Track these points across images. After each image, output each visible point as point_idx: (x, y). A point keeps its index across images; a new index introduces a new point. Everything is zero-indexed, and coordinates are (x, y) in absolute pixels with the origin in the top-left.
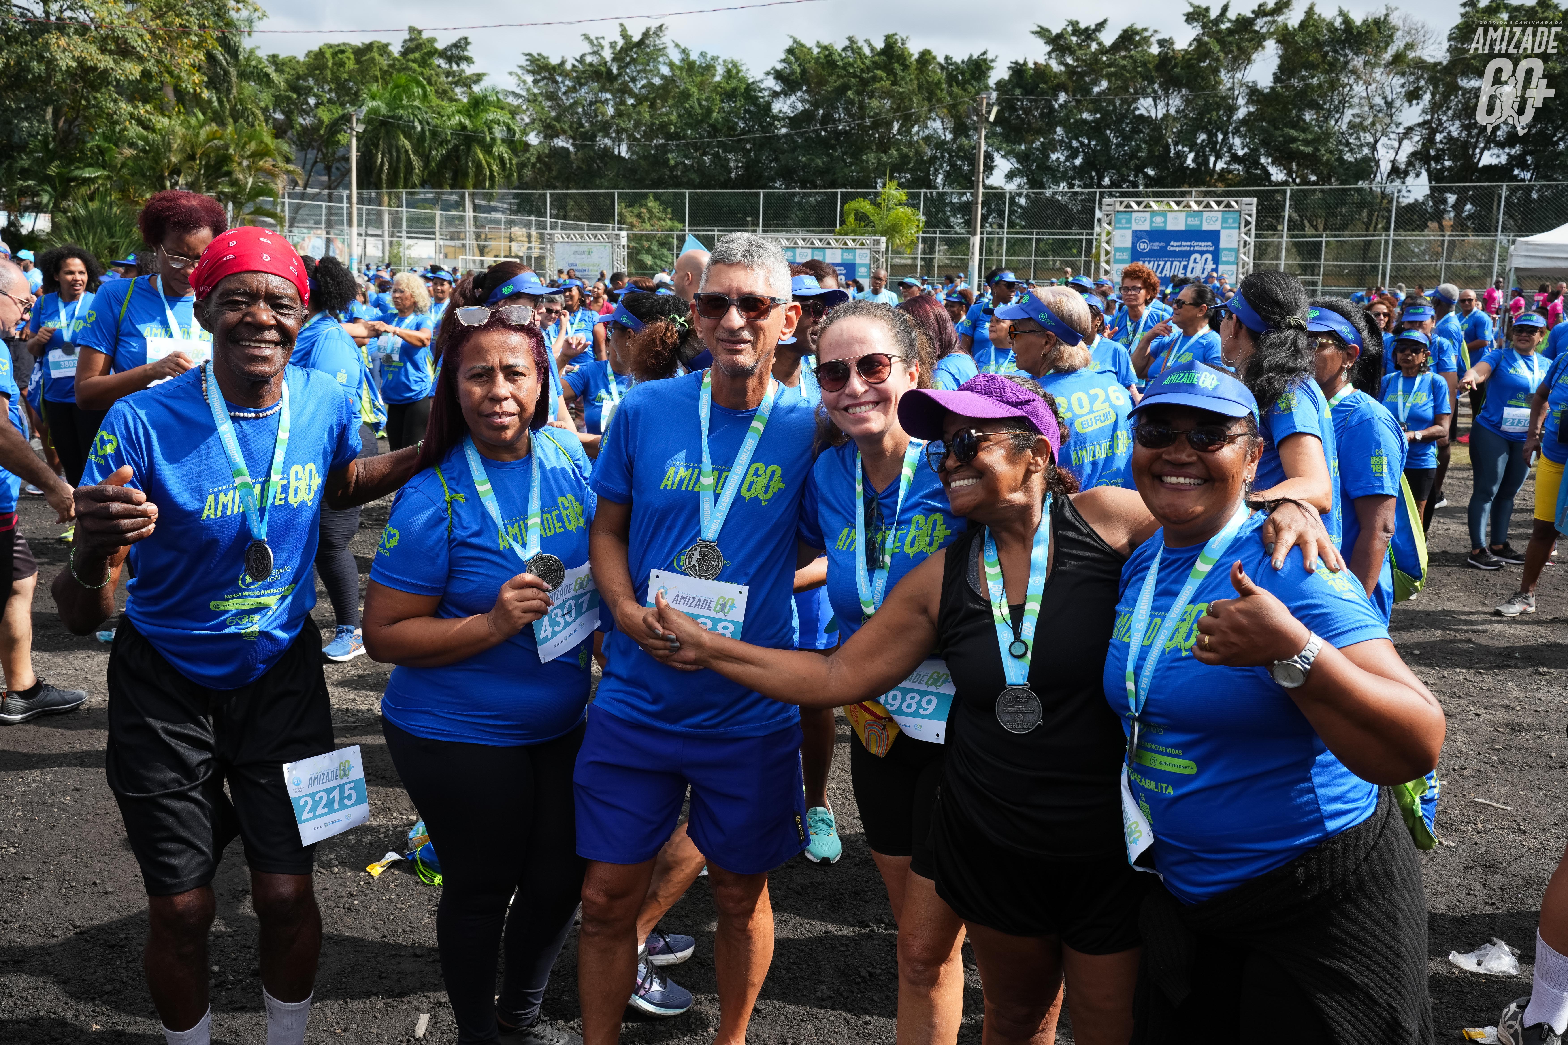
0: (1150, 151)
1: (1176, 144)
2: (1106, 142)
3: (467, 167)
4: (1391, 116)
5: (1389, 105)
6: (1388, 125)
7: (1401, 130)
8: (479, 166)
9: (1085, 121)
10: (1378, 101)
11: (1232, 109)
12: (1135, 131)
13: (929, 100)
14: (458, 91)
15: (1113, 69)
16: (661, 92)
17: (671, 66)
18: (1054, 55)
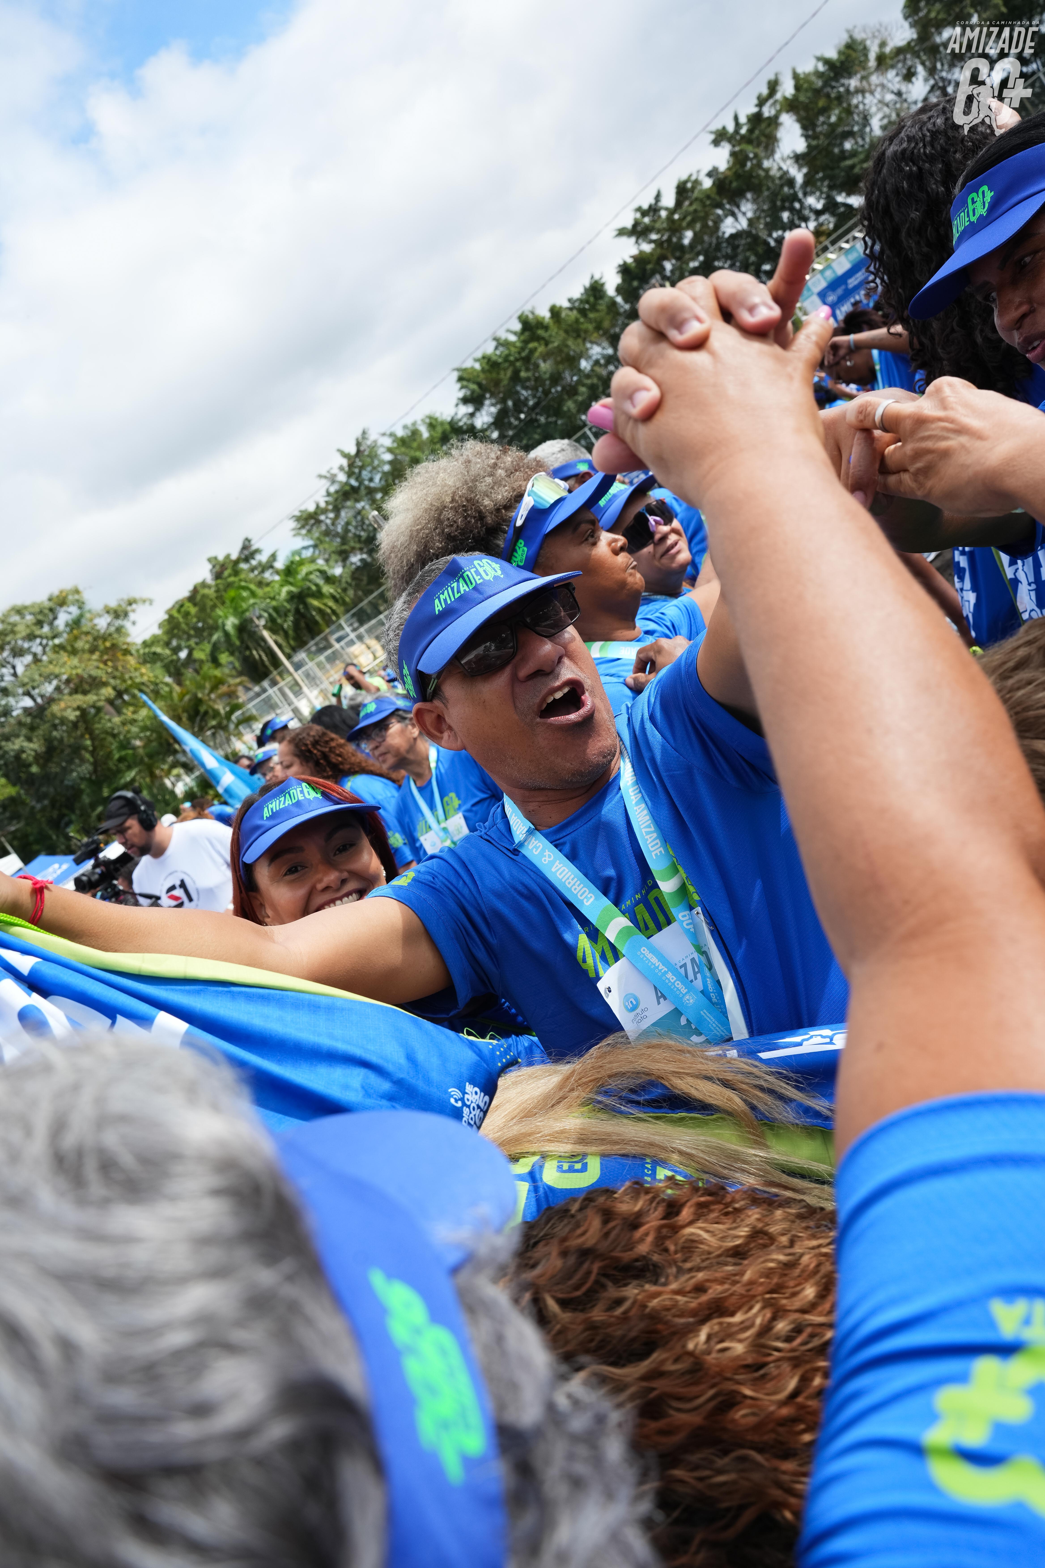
3: (313, 616)
4: (906, 100)
8: (320, 611)
13: (578, 336)
14: (268, 575)
15: (689, 218)
16: (396, 473)
17: (390, 450)
18: (640, 241)
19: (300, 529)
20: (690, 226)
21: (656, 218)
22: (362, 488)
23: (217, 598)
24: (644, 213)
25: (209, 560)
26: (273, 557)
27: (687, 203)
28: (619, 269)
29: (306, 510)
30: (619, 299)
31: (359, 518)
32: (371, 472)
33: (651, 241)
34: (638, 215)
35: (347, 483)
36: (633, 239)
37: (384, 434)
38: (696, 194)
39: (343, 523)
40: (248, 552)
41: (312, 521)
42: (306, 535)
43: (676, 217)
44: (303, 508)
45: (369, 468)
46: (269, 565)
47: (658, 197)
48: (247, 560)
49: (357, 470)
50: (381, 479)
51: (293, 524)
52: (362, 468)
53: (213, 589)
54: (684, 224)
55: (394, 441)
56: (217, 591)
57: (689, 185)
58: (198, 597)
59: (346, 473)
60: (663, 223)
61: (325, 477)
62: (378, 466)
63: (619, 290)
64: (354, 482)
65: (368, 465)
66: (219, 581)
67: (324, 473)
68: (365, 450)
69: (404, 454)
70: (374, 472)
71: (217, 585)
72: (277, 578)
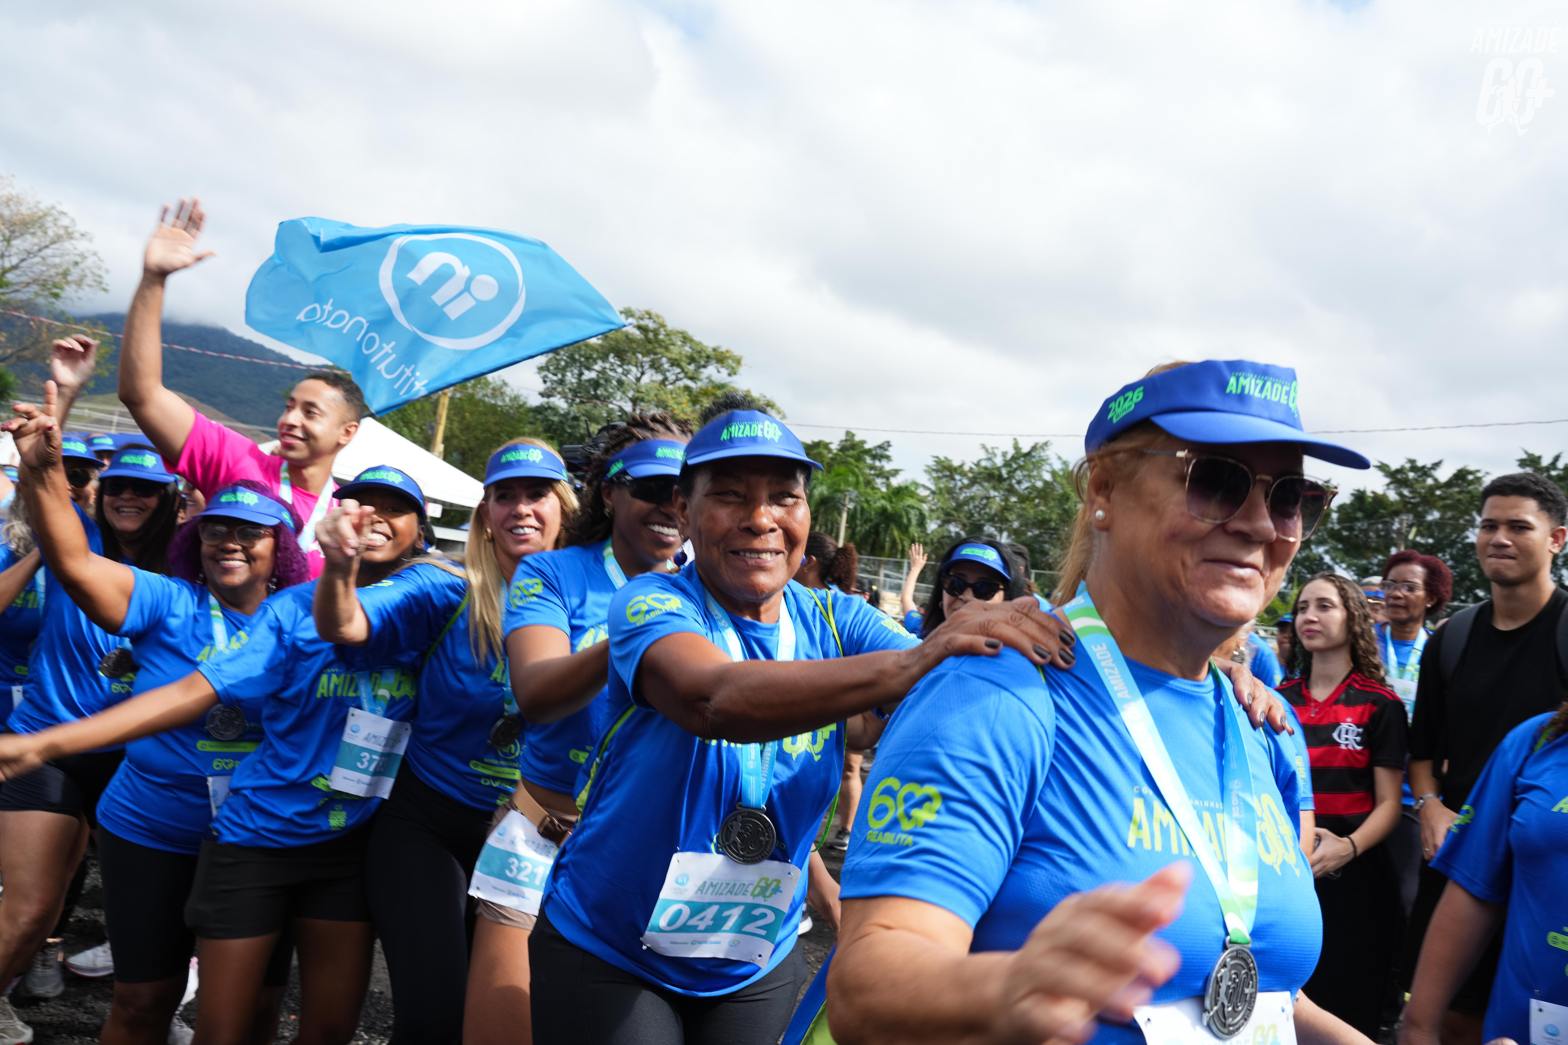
14: (879, 482)
15: (1449, 502)
16: (1042, 494)
17: (1054, 473)
18: (1392, 486)
19: (934, 470)
20: (1443, 509)
21: (1420, 479)
22: (1007, 483)
23: (828, 464)
24: (1414, 468)
25: (848, 433)
26: (896, 472)
27: (1456, 489)
28: (1355, 492)
29: (949, 461)
30: (1335, 516)
31: (984, 501)
32: (1025, 476)
33: (1401, 495)
34: (1408, 466)
35: (999, 469)
36: (1387, 480)
37: (1060, 458)
38: (1471, 488)
39: (968, 494)
40: (881, 453)
41: (948, 473)
42: (934, 479)
43: (1438, 493)
44: (949, 457)
45: (1025, 473)
46: (886, 476)
47: (1436, 465)
48: (874, 457)
49: (1014, 466)
50: (1027, 488)
51: (931, 462)
52: (1020, 467)
53: (830, 455)
54: (1441, 503)
55: (1062, 470)
56: (832, 459)
57: (1470, 477)
58: (815, 451)
59: (1005, 460)
60: (1423, 488)
61: (987, 450)
62: (1034, 477)
63: (1341, 508)
64: (1004, 472)
65: (1028, 470)
66: (840, 453)
67: (989, 446)
68: (1034, 457)
69: (1062, 485)
70: (1027, 479)
71: (836, 454)
72: (884, 490)
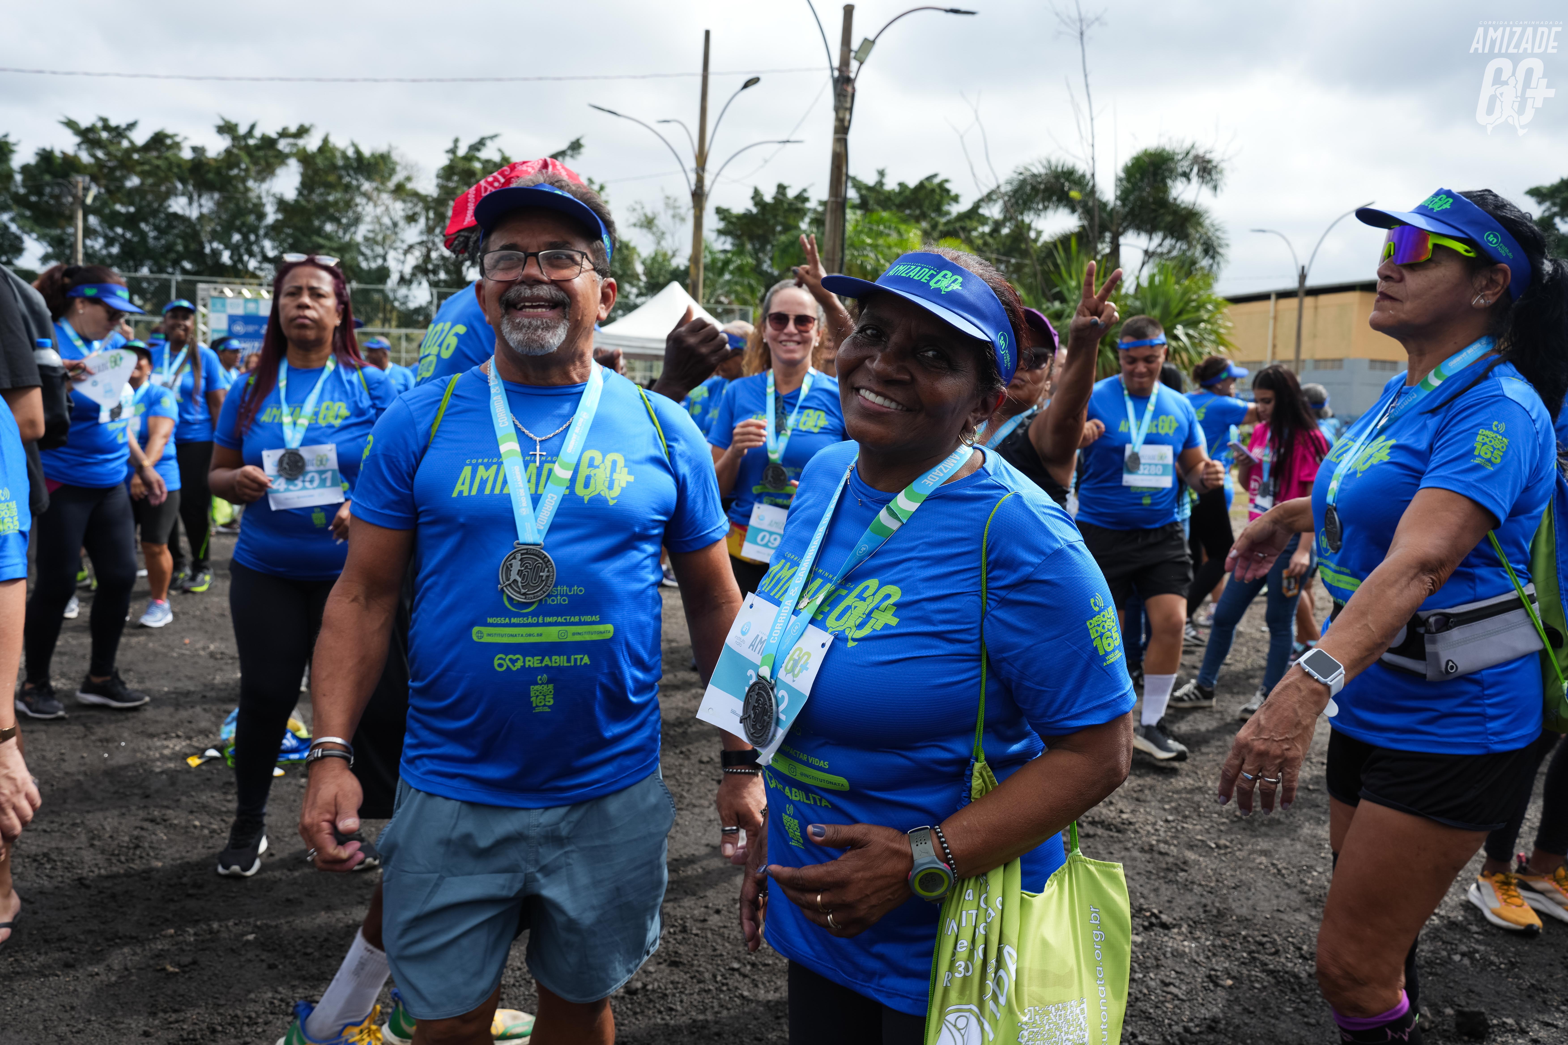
0: (186, 247)
1: (210, 242)
2: (143, 235)
5: (395, 225)
6: (394, 242)
7: (405, 246)
9: (119, 213)
10: (386, 221)
11: (261, 216)
12: (170, 226)
